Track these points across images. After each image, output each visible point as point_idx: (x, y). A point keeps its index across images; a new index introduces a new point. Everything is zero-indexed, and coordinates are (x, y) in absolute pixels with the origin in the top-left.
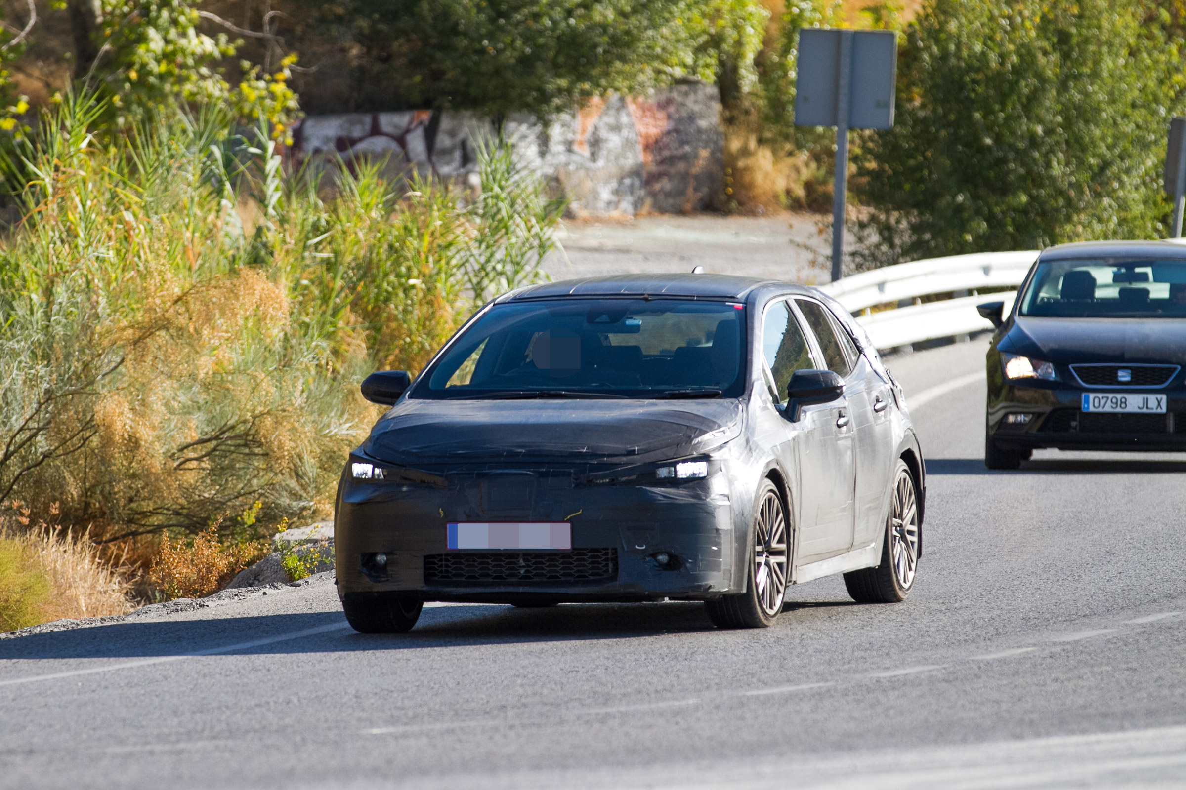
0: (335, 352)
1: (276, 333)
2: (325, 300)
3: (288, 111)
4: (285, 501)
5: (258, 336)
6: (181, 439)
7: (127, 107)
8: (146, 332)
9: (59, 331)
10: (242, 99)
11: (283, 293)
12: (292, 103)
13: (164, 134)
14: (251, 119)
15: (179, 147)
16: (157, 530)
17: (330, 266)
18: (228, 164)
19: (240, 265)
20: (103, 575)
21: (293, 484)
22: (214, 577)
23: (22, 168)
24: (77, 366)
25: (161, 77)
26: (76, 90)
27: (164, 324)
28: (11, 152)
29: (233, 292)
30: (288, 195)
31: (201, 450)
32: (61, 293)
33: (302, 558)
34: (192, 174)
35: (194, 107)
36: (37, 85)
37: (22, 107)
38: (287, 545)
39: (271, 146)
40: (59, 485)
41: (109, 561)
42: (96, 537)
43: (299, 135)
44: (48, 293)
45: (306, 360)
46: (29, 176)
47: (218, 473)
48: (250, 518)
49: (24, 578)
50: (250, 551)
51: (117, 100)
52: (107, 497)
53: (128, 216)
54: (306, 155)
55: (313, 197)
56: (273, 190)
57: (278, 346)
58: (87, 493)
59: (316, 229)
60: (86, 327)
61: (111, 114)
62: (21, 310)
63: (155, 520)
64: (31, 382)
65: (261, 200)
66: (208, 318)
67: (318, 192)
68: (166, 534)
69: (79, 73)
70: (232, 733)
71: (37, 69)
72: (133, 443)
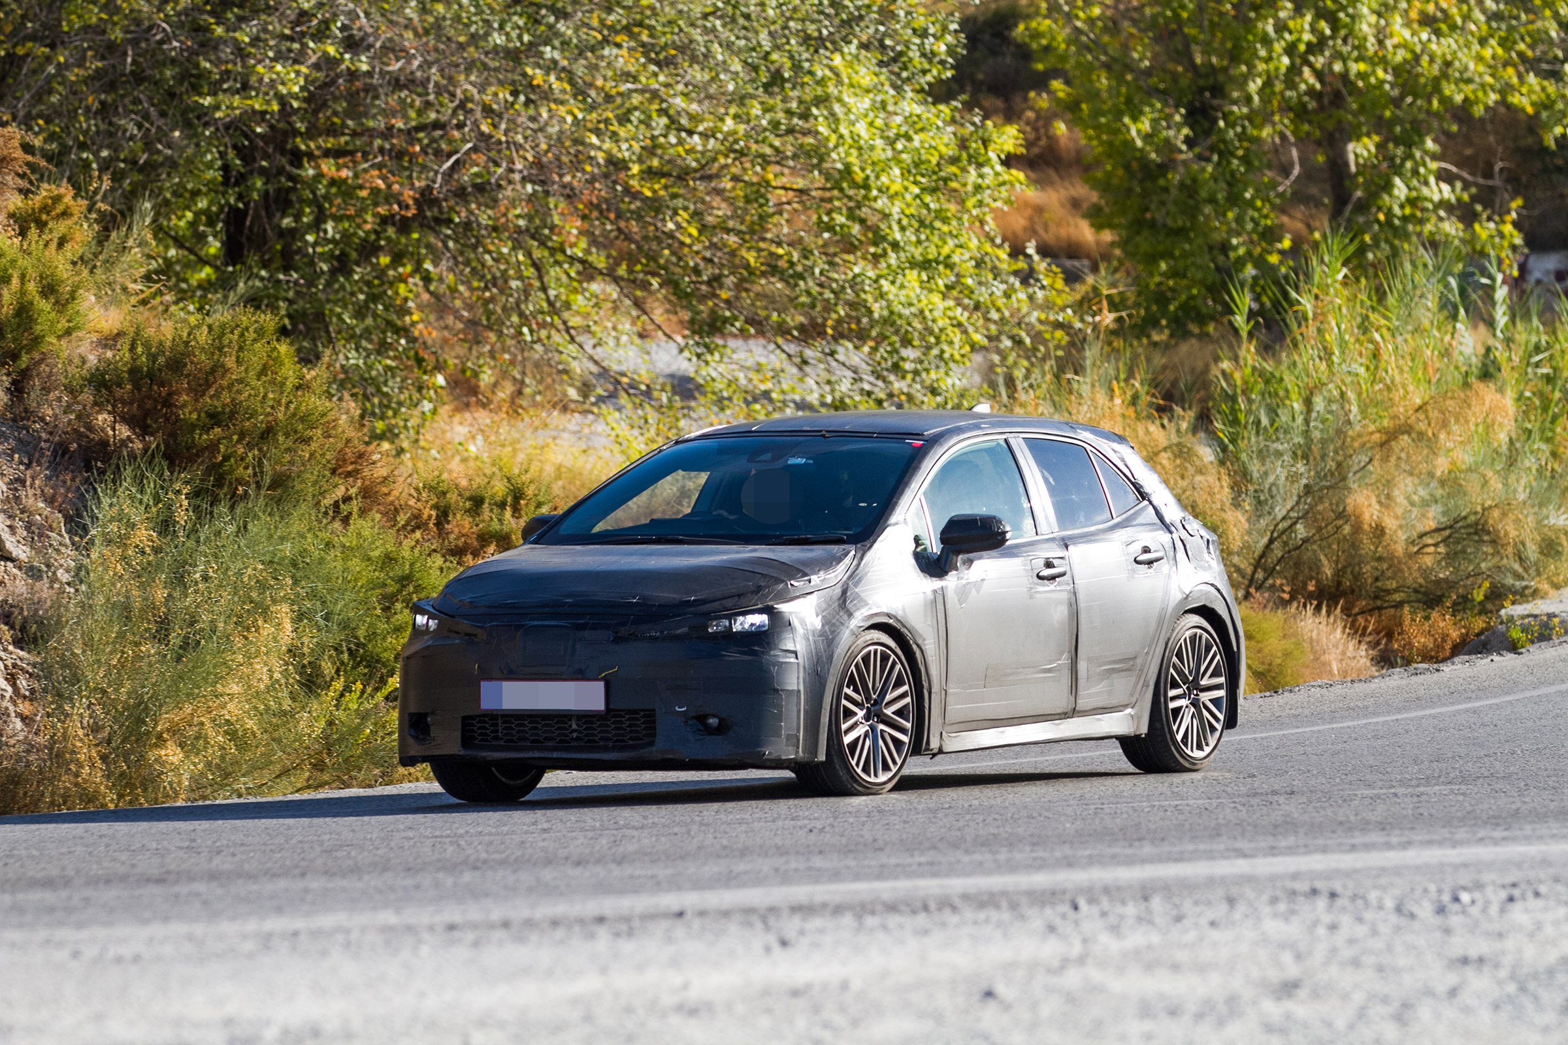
0: (1554, 454)
1: (1503, 437)
2: (1545, 409)
3: (1514, 248)
4: (1509, 581)
5: (1486, 439)
6: (1421, 528)
7: (1376, 244)
8: (1390, 436)
9: (1316, 435)
10: (1474, 236)
11: (1509, 402)
12: (1518, 240)
13: (1408, 266)
14: (1483, 254)
15: (1420, 278)
16: (1399, 605)
17: (1549, 379)
18: (1463, 293)
19: (1472, 379)
20: (1352, 645)
21: (1517, 567)
22: (1448, 647)
23: (1286, 295)
24: (1331, 465)
25: (1404, 219)
26: (1334, 231)
27: (1407, 429)
28: (1277, 283)
29: (1466, 403)
30: (1513, 320)
31: (1438, 537)
32: (1319, 403)
33: (1525, 629)
34: (1431, 302)
35: (1433, 244)
36: (1299, 226)
37: (1286, 244)
38: (1511, 619)
39: (1499, 278)
40: (1316, 566)
41: (1357, 631)
42: (1347, 611)
43: (1523, 268)
44: (1308, 403)
45: (1530, 462)
46: (1292, 303)
47: (1451, 557)
48: (1479, 596)
49: (1288, 644)
50: (1479, 623)
51: (1367, 238)
52: (1357, 577)
53: (1377, 337)
54: (1528, 287)
55: (1535, 322)
56: (1501, 317)
57: (1504, 449)
58: (1339, 573)
59: (1538, 349)
60: (1339, 432)
61: (1362, 250)
62: (1284, 417)
63: (1397, 597)
64: (1293, 478)
65: (1491, 323)
66: (1445, 425)
67: (1540, 316)
68: (1407, 609)
69: (1336, 214)
70: (1464, 780)
71: (1300, 211)
72: (1379, 531)
